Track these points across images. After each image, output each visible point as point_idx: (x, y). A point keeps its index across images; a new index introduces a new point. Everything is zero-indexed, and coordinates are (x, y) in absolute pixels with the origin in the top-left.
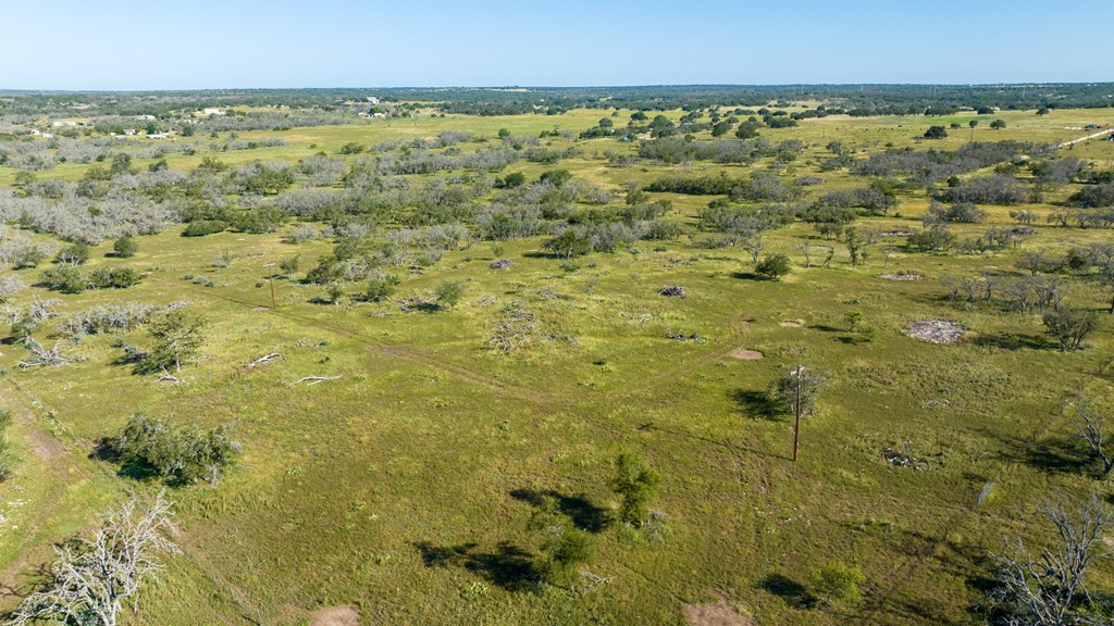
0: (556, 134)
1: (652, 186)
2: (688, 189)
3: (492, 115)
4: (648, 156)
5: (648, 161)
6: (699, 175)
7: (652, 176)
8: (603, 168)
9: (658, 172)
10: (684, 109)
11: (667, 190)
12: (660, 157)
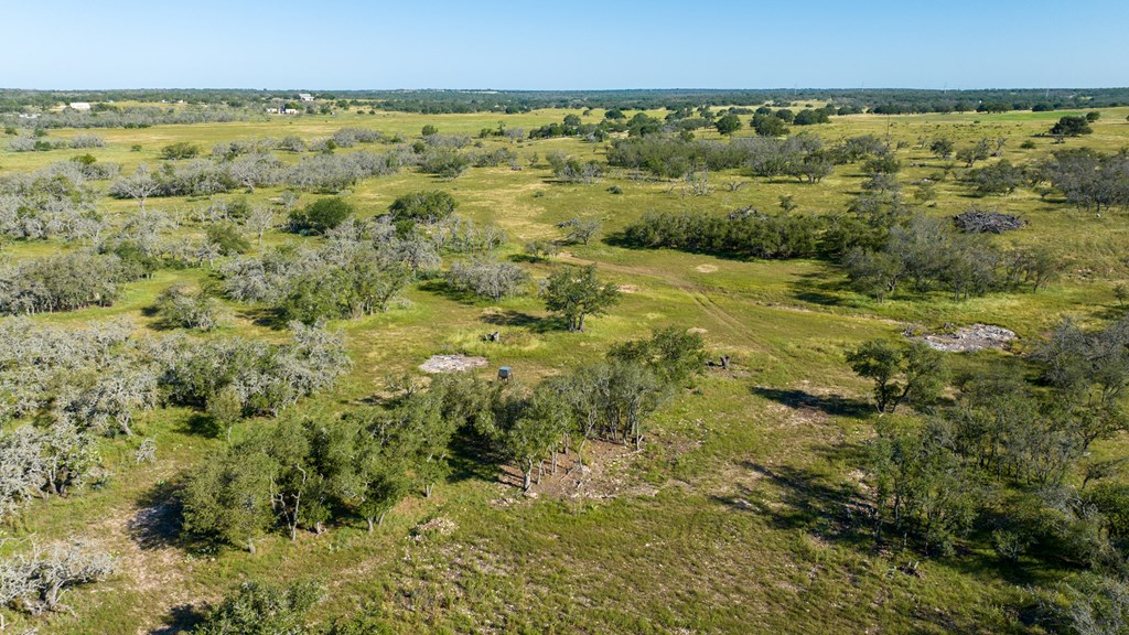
0: (501, 133)
1: (630, 232)
2: (718, 243)
3: (437, 112)
4: (624, 163)
5: (622, 173)
6: (729, 205)
7: (628, 205)
8: (538, 186)
9: (643, 198)
10: (668, 109)
11: (665, 244)
12: (644, 165)
